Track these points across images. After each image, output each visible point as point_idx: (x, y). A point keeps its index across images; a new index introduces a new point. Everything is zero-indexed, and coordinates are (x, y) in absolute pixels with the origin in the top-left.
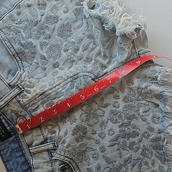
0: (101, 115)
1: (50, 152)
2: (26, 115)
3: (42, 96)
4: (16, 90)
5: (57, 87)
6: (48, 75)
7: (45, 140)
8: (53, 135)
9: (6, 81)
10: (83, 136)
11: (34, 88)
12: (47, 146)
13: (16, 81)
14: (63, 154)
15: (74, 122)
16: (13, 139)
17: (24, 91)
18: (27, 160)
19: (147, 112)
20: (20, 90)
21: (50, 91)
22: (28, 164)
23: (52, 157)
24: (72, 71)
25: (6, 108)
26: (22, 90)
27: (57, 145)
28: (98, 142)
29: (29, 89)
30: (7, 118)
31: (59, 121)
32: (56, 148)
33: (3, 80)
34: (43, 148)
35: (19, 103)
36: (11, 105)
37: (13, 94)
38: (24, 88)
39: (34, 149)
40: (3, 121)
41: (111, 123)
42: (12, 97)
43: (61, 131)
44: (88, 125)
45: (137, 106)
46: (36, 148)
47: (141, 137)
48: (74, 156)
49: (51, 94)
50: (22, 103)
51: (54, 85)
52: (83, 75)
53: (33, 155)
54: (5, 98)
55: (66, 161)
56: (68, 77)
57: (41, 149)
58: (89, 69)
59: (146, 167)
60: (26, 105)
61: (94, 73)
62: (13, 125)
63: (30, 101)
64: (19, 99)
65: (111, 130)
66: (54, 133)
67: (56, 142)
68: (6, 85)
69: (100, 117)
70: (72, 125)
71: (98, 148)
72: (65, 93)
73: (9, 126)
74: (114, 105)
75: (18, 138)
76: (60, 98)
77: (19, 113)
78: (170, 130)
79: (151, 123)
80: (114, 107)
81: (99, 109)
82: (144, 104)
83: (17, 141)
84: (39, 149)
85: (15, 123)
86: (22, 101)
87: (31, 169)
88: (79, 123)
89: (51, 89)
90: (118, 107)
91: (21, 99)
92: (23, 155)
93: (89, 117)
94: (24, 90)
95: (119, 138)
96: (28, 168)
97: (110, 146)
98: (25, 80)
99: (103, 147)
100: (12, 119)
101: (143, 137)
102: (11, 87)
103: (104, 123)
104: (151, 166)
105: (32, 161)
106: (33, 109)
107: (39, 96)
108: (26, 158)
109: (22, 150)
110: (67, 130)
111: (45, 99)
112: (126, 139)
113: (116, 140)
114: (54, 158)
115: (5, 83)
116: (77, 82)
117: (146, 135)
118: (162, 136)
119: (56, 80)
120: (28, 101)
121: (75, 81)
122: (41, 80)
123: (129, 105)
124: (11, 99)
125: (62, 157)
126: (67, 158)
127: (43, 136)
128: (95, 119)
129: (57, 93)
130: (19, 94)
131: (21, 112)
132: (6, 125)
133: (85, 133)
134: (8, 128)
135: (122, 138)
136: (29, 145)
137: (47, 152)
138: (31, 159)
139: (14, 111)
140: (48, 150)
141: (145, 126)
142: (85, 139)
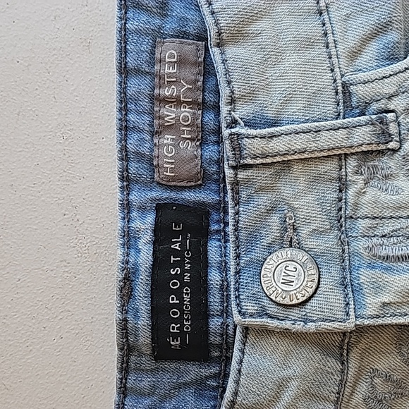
16: (207, 378)
20: (382, 140)
26: (392, 145)
37: (339, 138)
64: (353, 177)
68: (335, 81)
94: (394, 151)
115: (332, 70)
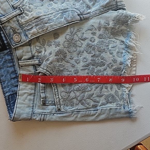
0: (79, 46)
1: (35, 66)
2: (22, 33)
3: (37, 19)
4: (18, 11)
5: (49, 15)
6: (44, 6)
7: (32, 57)
8: (40, 54)
9: (11, 3)
10: (63, 59)
11: (32, 13)
12: (33, 61)
13: (19, 4)
14: (45, 68)
15: (58, 46)
17: (24, 14)
18: (16, 71)
19: (115, 48)
20: (21, 12)
21: (44, 17)
22: (16, 73)
23: (37, 71)
24: (64, 6)
25: (7, 24)
27: (42, 61)
28: (73, 66)
29: (27, 12)
30: (6, 33)
31: (46, 44)
32: (41, 64)
33: (9, 2)
34: (30, 63)
35: (18, 22)
36: (11, 23)
38: (24, 11)
39: (23, 62)
40: (3, 35)
41: (86, 53)
42: (13, 16)
43: (46, 52)
44: (68, 51)
45: (108, 42)
46: (24, 62)
47: (106, 67)
48: (54, 72)
49: (44, 19)
50: (20, 22)
51: (48, 13)
52: (71, 10)
53: (21, 67)
54: (8, 15)
55: (47, 74)
56: (60, 10)
57: (28, 63)
58: (77, 7)
59: (106, 90)
60: (23, 24)
61: (80, 10)
62: (9, 39)
63: (27, 22)
64: (19, 19)
65: (85, 58)
66: (40, 53)
67: (41, 60)
68: (10, 6)
69: (78, 47)
70: (56, 48)
71: (73, 70)
72: (55, 20)
73: (6, 40)
74: (91, 39)
75: (12, 52)
76: (51, 24)
77: (16, 30)
78: (129, 62)
79: (116, 56)
80: (91, 41)
81: (79, 40)
82: (113, 41)
83: (11, 54)
84: (26, 63)
85: (11, 38)
86: (21, 21)
87: (18, 78)
88: (62, 48)
89: (45, 16)
90: (94, 42)
91: (20, 19)
92: (13, 66)
93: (70, 45)
95: (90, 65)
96: (16, 77)
97: (82, 70)
98: (26, 5)
99: (77, 70)
100: (10, 34)
101: (108, 67)
102: (14, 8)
103: (80, 52)
104: (110, 90)
105: (19, 71)
106: (28, 29)
107: (35, 20)
108: (15, 69)
109: (13, 62)
110: (51, 51)
111: (39, 22)
112: (95, 67)
113: (88, 66)
114: (38, 71)
115: (9, 4)
116: (66, 14)
117: (110, 65)
118: (122, 67)
119: (50, 10)
120: (25, 22)
121: (64, 13)
122: (38, 8)
123: (102, 41)
124: (12, 17)
125: (45, 71)
126: (49, 72)
127: (32, 53)
128: (74, 48)
129: (49, 20)
130: (19, 15)
131: (18, 30)
132: (4, 39)
133: (65, 57)
134: (5, 42)
135: (92, 65)
136: (19, 59)
137: (33, 67)
138: (19, 70)
139: (13, 28)
140: (34, 65)
141: (111, 59)
142: (64, 62)
